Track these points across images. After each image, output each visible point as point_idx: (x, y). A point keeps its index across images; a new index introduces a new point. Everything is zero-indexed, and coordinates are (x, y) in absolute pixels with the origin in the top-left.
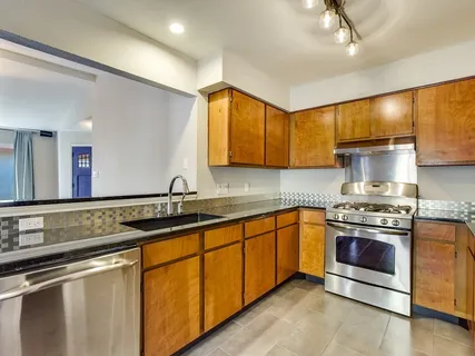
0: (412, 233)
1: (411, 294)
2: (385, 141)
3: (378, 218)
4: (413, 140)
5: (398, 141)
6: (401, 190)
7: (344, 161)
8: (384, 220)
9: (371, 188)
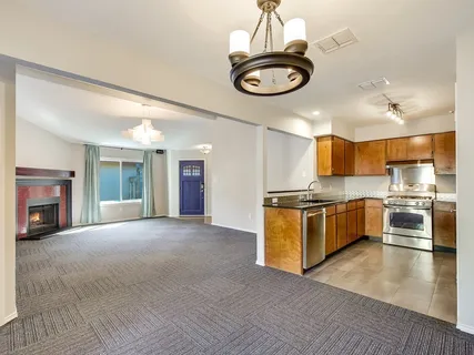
0: (432, 209)
1: (433, 239)
2: (415, 162)
3: (413, 202)
4: (432, 161)
5: (423, 161)
6: (425, 188)
7: (390, 172)
8: (418, 203)
9: (407, 187)
